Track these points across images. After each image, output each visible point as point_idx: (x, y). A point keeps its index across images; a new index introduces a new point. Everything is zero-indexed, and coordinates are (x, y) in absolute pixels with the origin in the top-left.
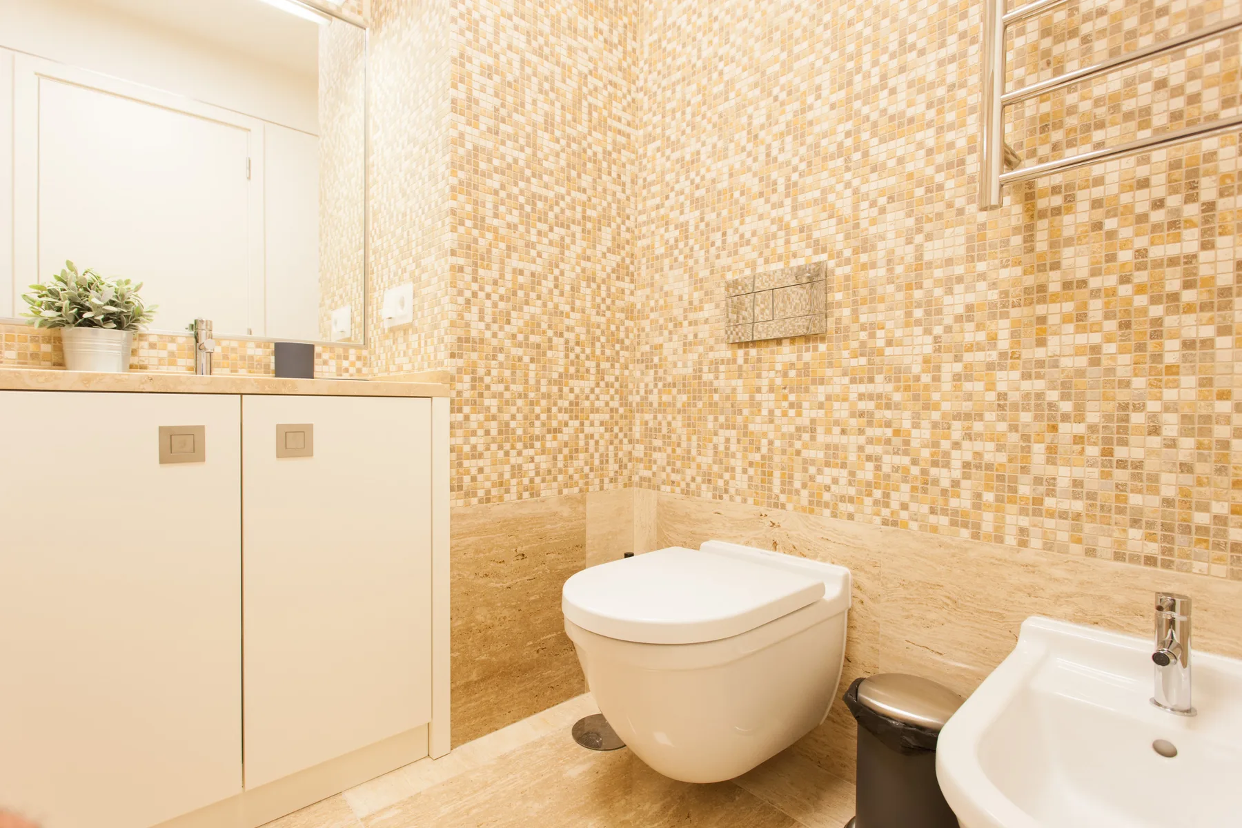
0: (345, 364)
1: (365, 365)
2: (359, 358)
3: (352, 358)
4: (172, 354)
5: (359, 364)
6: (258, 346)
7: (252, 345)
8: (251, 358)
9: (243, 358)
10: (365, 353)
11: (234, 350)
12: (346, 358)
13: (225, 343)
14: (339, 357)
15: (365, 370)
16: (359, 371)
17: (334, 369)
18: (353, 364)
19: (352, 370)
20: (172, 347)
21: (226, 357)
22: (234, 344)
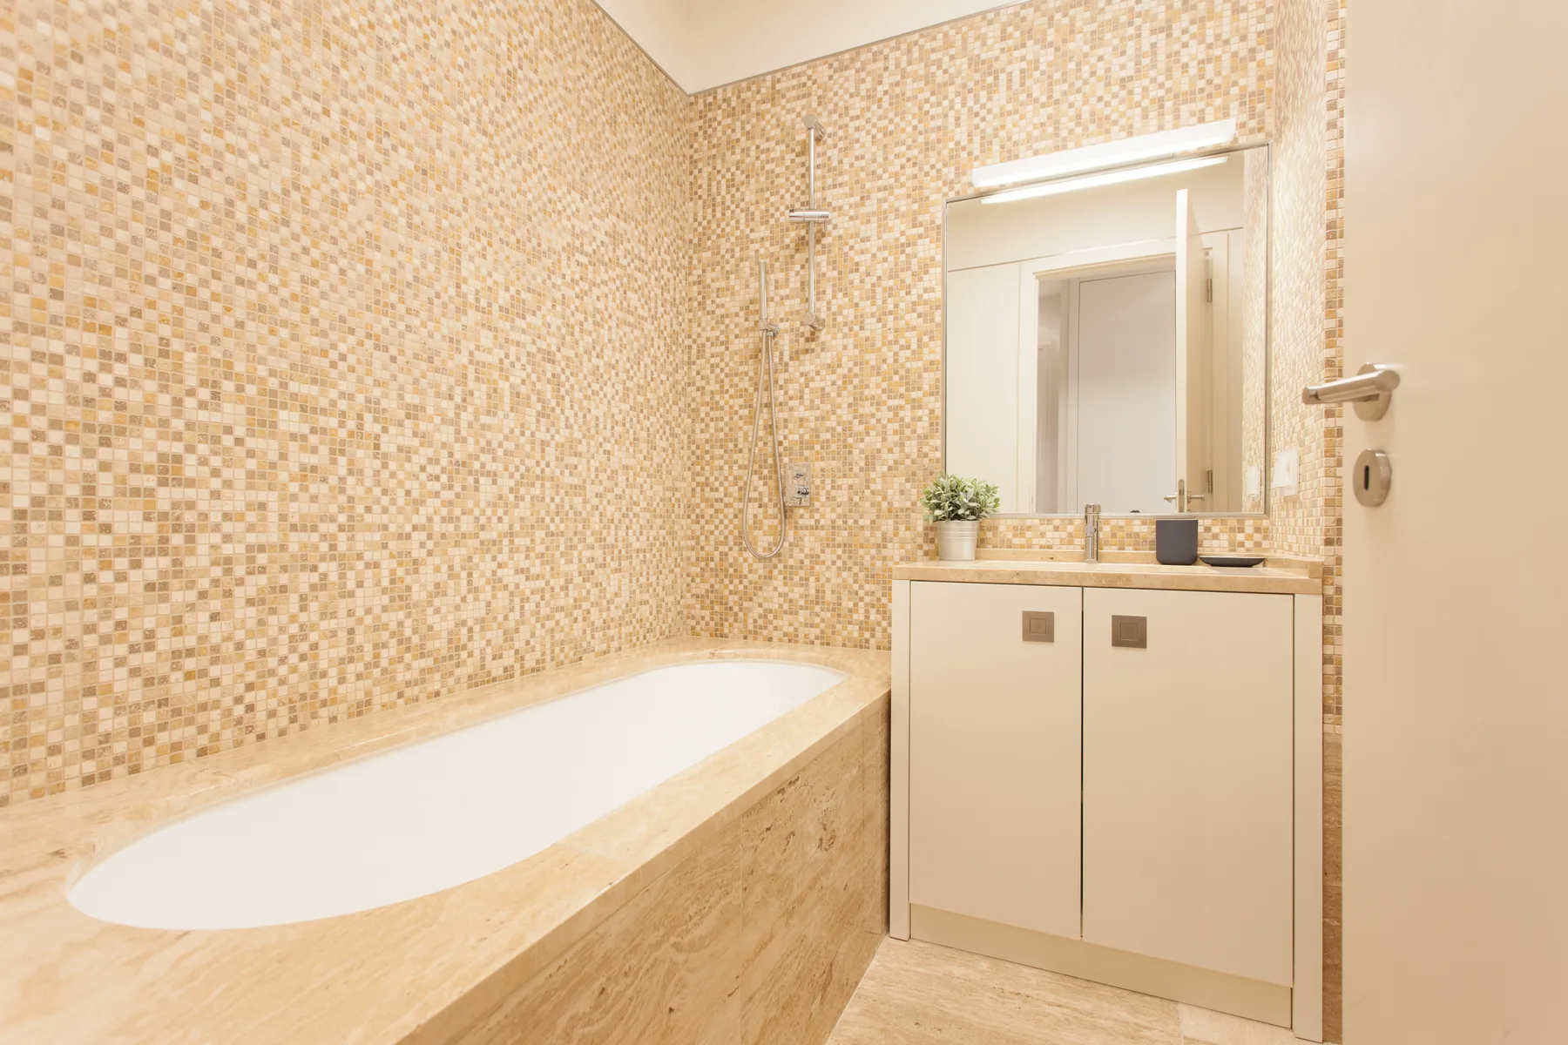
0: (1240, 537)
1: (1265, 538)
2: (1257, 530)
3: (1249, 529)
4: (1070, 534)
5: (1258, 537)
6: (1144, 523)
7: (1137, 522)
8: (1137, 535)
9: (1129, 536)
10: (1265, 523)
11: (1121, 528)
12: (1241, 530)
13: (1113, 522)
14: (1232, 530)
15: (1265, 544)
16: (1258, 544)
17: (1226, 544)
18: (1249, 537)
19: (1249, 544)
20: (1071, 529)
21: (1114, 535)
22: (1121, 523)
